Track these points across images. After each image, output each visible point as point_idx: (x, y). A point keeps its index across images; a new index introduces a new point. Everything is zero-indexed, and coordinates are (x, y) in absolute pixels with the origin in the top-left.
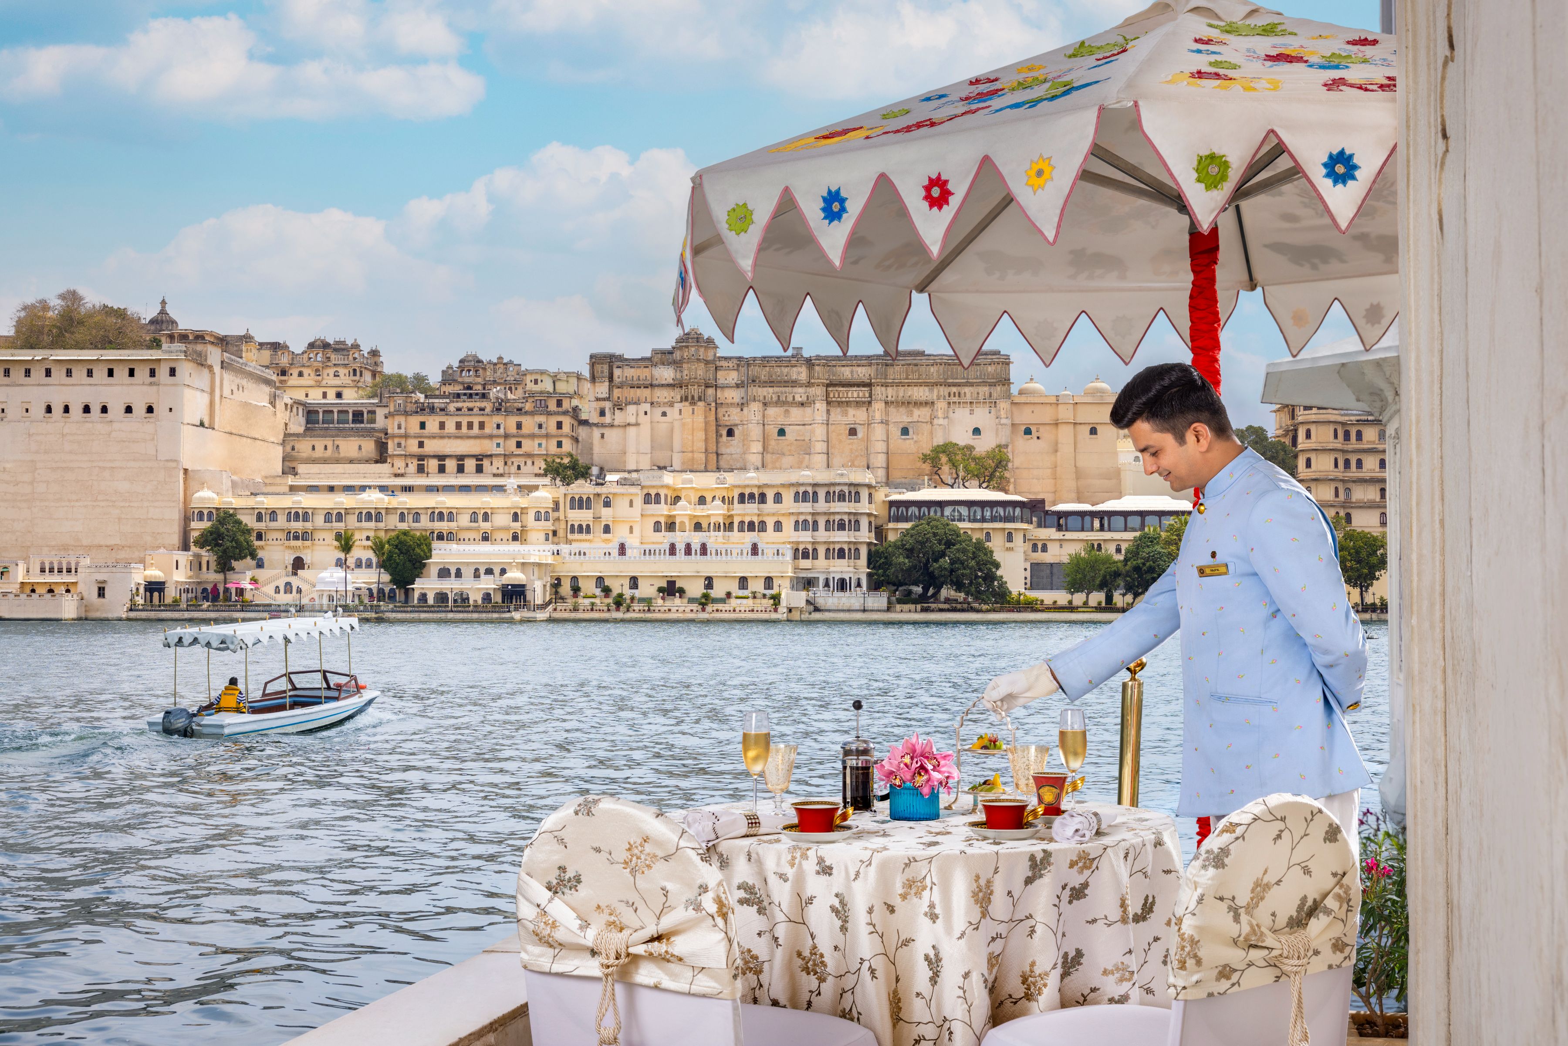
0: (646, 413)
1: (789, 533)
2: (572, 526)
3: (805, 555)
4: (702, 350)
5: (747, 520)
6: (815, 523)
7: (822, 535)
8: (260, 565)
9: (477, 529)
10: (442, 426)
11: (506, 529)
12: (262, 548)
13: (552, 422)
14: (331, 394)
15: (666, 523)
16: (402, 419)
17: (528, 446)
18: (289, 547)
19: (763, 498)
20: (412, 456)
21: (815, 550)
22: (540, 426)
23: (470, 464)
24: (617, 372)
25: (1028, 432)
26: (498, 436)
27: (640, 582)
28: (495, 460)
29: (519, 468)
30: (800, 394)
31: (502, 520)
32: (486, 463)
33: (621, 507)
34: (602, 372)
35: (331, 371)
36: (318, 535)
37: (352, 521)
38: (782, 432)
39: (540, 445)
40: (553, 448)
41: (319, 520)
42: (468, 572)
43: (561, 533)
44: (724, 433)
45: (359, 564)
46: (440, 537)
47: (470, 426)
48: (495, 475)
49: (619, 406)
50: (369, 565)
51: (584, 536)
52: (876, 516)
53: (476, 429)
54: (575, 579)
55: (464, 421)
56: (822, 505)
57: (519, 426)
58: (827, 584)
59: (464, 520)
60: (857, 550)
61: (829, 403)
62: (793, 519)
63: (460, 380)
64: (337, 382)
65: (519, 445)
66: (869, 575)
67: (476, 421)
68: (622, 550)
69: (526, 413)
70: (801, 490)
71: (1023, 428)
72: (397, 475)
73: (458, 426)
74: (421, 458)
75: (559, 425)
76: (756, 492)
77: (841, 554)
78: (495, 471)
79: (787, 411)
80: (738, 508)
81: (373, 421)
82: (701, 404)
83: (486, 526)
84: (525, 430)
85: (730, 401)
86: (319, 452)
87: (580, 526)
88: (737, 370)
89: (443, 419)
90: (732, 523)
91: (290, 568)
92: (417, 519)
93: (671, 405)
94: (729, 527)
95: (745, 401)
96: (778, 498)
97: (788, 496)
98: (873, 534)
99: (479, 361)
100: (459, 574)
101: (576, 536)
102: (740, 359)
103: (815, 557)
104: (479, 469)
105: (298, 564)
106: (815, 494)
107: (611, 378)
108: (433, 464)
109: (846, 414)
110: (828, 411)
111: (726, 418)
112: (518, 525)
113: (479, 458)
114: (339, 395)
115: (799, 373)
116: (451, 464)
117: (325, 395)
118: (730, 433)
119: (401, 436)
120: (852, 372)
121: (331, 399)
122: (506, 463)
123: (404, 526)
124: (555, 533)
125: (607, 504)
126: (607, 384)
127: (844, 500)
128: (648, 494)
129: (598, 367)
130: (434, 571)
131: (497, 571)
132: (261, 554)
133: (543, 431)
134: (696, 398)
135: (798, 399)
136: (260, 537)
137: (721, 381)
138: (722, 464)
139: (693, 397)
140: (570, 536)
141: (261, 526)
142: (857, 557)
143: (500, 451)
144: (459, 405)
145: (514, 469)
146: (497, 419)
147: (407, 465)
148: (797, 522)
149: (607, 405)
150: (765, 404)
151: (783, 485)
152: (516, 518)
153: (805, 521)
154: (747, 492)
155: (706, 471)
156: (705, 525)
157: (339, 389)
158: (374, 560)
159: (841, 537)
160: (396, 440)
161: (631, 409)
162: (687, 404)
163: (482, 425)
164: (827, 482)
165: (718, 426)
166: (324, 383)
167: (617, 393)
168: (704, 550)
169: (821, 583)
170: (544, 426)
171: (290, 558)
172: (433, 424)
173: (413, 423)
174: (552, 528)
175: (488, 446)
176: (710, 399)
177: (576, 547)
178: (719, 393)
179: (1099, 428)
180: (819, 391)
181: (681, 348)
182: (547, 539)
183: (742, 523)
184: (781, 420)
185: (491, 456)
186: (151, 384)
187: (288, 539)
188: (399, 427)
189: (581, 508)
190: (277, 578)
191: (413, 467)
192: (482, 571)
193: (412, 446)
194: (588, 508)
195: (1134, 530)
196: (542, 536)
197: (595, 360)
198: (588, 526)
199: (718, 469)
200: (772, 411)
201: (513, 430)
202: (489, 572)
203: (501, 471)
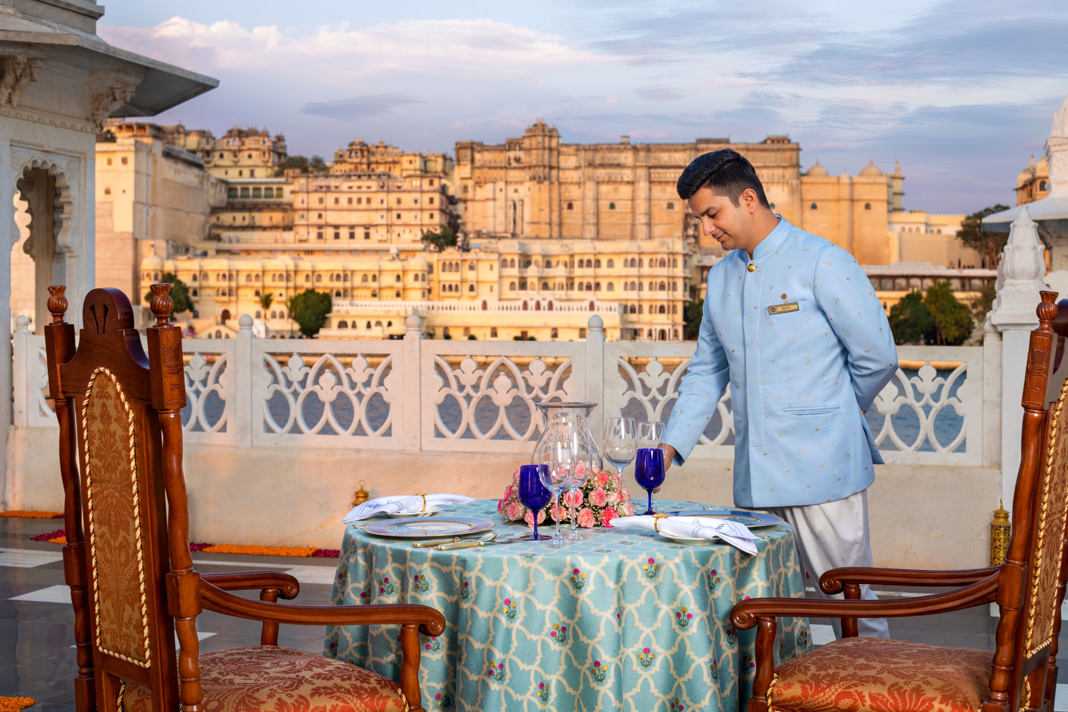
0: (501, 190)
1: (620, 292)
2: (444, 286)
3: (633, 310)
4: (547, 139)
5: (585, 281)
6: (641, 285)
7: (646, 293)
8: (196, 316)
9: (368, 288)
10: (337, 201)
11: (391, 287)
12: (197, 302)
13: (426, 197)
14: (246, 172)
15: (520, 283)
16: (304, 196)
17: (407, 217)
18: (217, 302)
19: (598, 264)
20: (313, 225)
21: (640, 307)
22: (416, 201)
23: (360, 232)
24: (478, 156)
25: (814, 207)
26: (382, 210)
27: (500, 332)
28: (379, 229)
29: (399, 235)
30: (627, 175)
31: (388, 280)
32: (372, 231)
33: (483, 268)
34: (466, 156)
35: (246, 154)
36: (242, 292)
37: (268, 281)
38: (612, 206)
39: (416, 217)
40: (426, 220)
41: (242, 280)
42: (362, 324)
43: (435, 291)
44: (565, 206)
45: (274, 316)
46: (338, 294)
47: (359, 201)
48: (380, 241)
49: (478, 184)
50: (282, 316)
51: (453, 293)
52: (690, 279)
53: (364, 205)
54: (446, 328)
55: (355, 197)
56: (646, 270)
57: (399, 201)
58: (650, 334)
59: (357, 280)
60: (674, 307)
61: (651, 182)
62: (623, 281)
63: (349, 160)
64: (250, 162)
65: (399, 216)
66: (685, 327)
67: (364, 197)
68: (485, 306)
69: (404, 191)
70: (630, 257)
71: (810, 204)
72: (301, 241)
73: (350, 201)
74: (320, 227)
75: (431, 201)
76: (592, 258)
77: (662, 310)
78: (380, 238)
79: (616, 190)
80: (578, 271)
81: (280, 196)
82: (547, 183)
83: (375, 285)
84: (403, 205)
85: (569, 180)
86: (239, 222)
87: (450, 287)
88: (576, 155)
89: (337, 195)
90: (572, 284)
91: (219, 319)
92: (319, 278)
93: (522, 183)
94: (570, 286)
95: (582, 180)
96: (610, 264)
97: (619, 262)
98: (687, 294)
99: (365, 145)
100: (354, 326)
101: (448, 293)
102: (577, 145)
103: (641, 312)
104: (367, 236)
105: (226, 315)
106: (641, 260)
107: (473, 160)
108: (330, 232)
109: (664, 191)
110: (650, 189)
111: (567, 194)
112: (399, 285)
113: (367, 227)
114: (252, 174)
115: (626, 158)
116: (344, 232)
117: (241, 174)
118: (570, 206)
119: (303, 210)
120: (670, 157)
121: (246, 178)
122: (388, 231)
123: (309, 285)
124: (430, 291)
125: (472, 268)
126: (469, 166)
127: (664, 266)
128: (505, 261)
129: (463, 152)
130: (335, 322)
131: (385, 323)
132: (197, 307)
133: (418, 206)
134: (542, 178)
135: (626, 179)
136: (195, 293)
137: (563, 164)
138: (565, 233)
139: (540, 178)
140: (442, 294)
141: (196, 284)
142: (675, 311)
143: (384, 221)
144: (350, 184)
145: (395, 236)
146: (382, 196)
147: (309, 233)
148: (626, 284)
149: (470, 183)
150: (598, 183)
151: (614, 253)
152: (398, 278)
153: (633, 283)
154: (585, 258)
155: (551, 237)
156: (551, 285)
157: (252, 168)
158: (286, 311)
159: (662, 295)
160: (300, 213)
161: (490, 187)
162: (535, 182)
163: (369, 201)
164: (650, 251)
165: (560, 201)
166: (240, 164)
167: (477, 173)
168: (551, 306)
169: (646, 333)
170: (419, 201)
171: (219, 310)
172: (330, 199)
173: (314, 199)
174: (428, 287)
175: (375, 218)
176: (554, 178)
177: (447, 303)
178: (562, 174)
179: (873, 205)
180: (642, 173)
181: (530, 137)
182: (424, 296)
183: (581, 284)
184: (612, 196)
185: (376, 225)
186: (109, 171)
187: (218, 295)
188: (303, 202)
189: (451, 271)
190: (210, 326)
191: (314, 233)
192: (373, 323)
193: (313, 218)
194: (457, 271)
195: (901, 289)
196: (419, 293)
197: (460, 147)
198: (457, 286)
199: (561, 237)
200: (604, 188)
201: (394, 205)
202: (379, 324)
203: (384, 238)
